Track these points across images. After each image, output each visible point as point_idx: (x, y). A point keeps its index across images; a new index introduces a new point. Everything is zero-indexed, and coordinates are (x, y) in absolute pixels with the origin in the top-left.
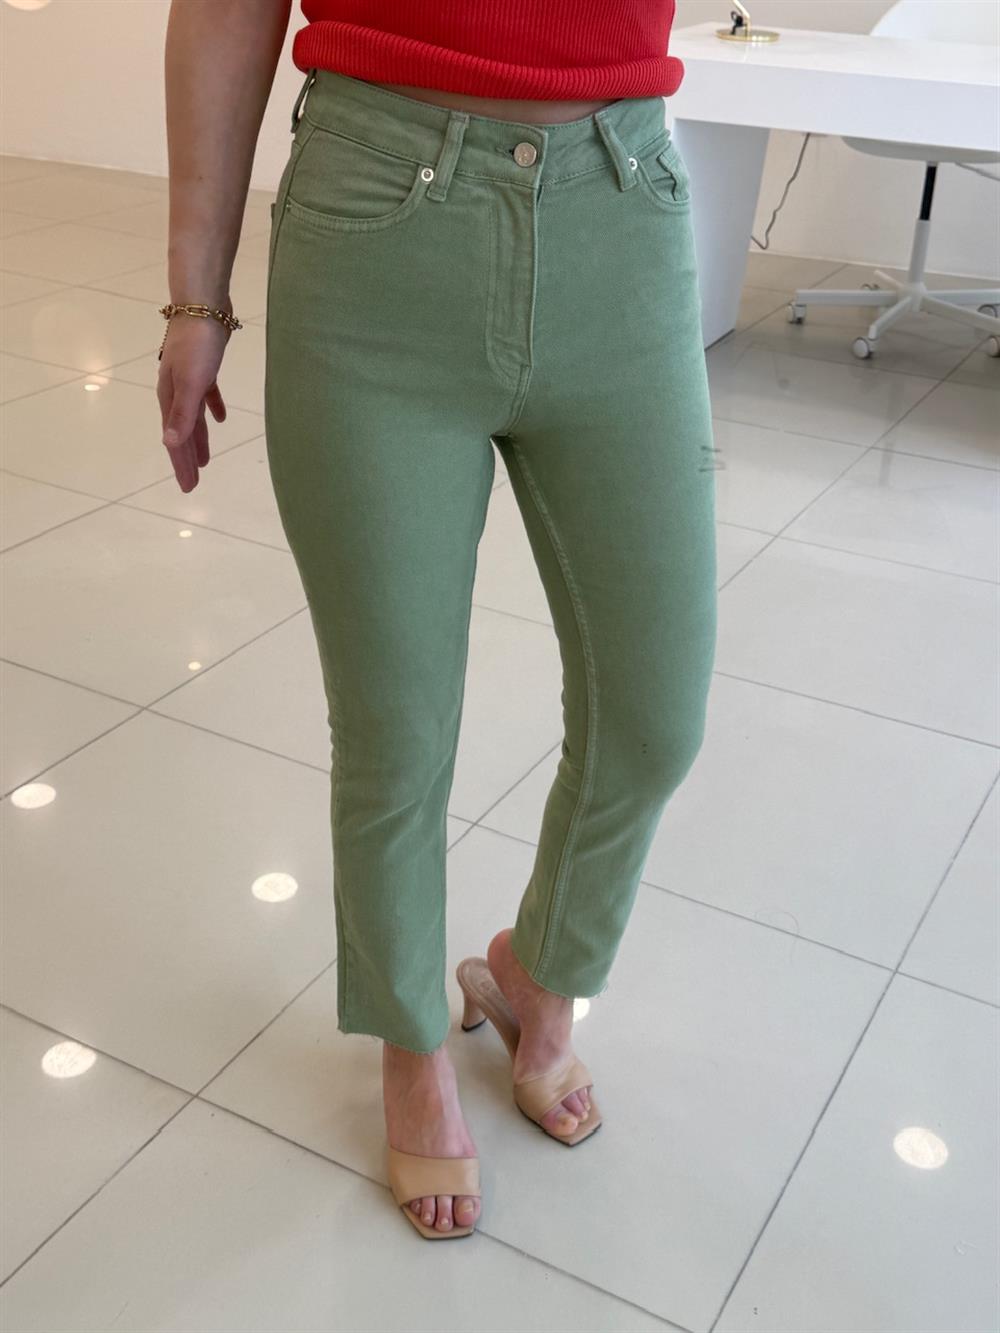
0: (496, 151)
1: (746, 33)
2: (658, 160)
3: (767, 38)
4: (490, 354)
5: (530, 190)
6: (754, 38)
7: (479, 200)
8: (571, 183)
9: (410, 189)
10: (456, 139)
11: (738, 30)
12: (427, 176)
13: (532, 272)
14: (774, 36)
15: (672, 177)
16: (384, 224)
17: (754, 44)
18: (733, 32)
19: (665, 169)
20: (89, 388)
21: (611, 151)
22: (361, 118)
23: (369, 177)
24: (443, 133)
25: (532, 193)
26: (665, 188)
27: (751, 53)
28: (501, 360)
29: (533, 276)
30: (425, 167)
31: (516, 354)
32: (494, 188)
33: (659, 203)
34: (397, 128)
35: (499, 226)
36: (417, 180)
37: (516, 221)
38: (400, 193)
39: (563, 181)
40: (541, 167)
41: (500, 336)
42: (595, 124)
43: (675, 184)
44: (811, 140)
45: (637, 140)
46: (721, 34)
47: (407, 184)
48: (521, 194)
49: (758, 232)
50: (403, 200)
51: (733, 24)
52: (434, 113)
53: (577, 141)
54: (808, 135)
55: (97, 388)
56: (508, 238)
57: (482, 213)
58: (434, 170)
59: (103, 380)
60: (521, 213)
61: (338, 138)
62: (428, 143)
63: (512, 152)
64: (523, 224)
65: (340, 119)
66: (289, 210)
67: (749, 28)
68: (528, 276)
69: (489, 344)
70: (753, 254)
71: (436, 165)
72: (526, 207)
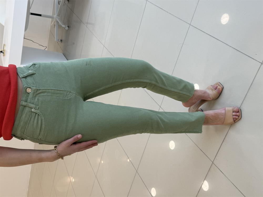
0: (28, 96)
1: (4, 50)
2: (29, 67)
3: (5, 46)
4: (68, 98)
5: (36, 89)
6: (5, 49)
7: (38, 99)
8: (34, 83)
9: (36, 113)
10: (26, 104)
11: (3, 52)
12: (33, 110)
13: (52, 89)
14: (4, 45)
15: (33, 65)
16: (43, 118)
17: (6, 49)
18: (3, 53)
19: (31, 66)
20: (73, 181)
21: (28, 75)
22: (22, 123)
23: (34, 122)
24: (25, 106)
25: (37, 89)
26: (35, 66)
27: (8, 50)
28: (69, 96)
29: (53, 89)
30: (32, 110)
31: (68, 93)
32: (35, 96)
33: (38, 67)
34: (24, 116)
35: (43, 96)
36: (34, 112)
37: (42, 92)
38: (37, 115)
39: (34, 84)
40: (31, 87)
41: (65, 96)
42: (22, 78)
43: (34, 64)
44: (25, 38)
45: (25, 71)
46: (4, 55)
47: (35, 113)
48: (37, 91)
49: (43, 48)
50: (38, 114)
51: (2, 53)
52: (21, 108)
53: (26, 81)
54: (24, 38)
55: (73, 179)
56: (45, 94)
57: (40, 99)
58: (32, 108)
59: (72, 178)
60: (41, 91)
61: (26, 129)
62: (27, 109)
63: (28, 93)
64: (43, 91)
65: (22, 128)
66: (40, 139)
67: (2, 50)
68: (53, 90)
69: (66, 98)
70: (48, 49)
71: (31, 108)
72: (39, 90)
